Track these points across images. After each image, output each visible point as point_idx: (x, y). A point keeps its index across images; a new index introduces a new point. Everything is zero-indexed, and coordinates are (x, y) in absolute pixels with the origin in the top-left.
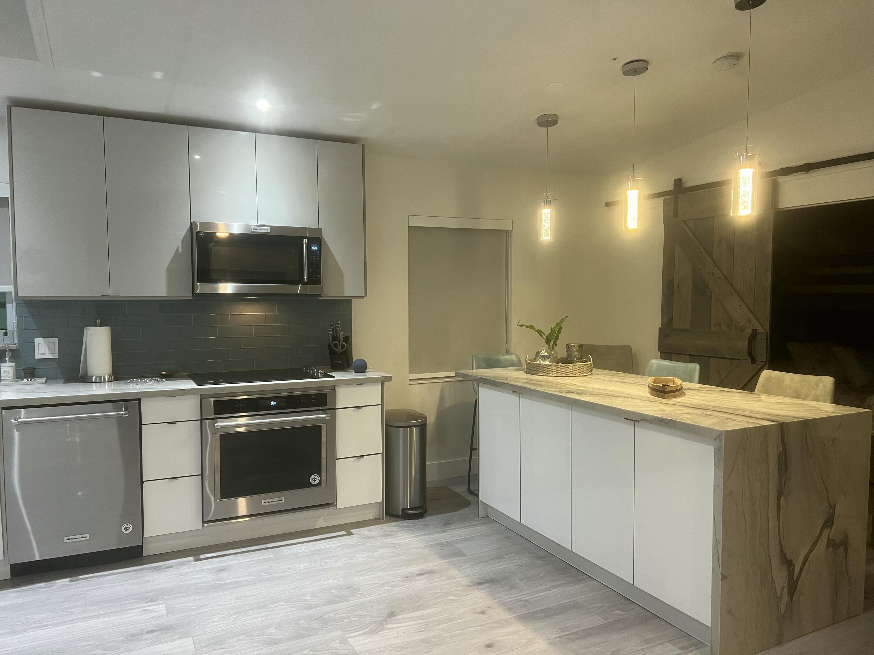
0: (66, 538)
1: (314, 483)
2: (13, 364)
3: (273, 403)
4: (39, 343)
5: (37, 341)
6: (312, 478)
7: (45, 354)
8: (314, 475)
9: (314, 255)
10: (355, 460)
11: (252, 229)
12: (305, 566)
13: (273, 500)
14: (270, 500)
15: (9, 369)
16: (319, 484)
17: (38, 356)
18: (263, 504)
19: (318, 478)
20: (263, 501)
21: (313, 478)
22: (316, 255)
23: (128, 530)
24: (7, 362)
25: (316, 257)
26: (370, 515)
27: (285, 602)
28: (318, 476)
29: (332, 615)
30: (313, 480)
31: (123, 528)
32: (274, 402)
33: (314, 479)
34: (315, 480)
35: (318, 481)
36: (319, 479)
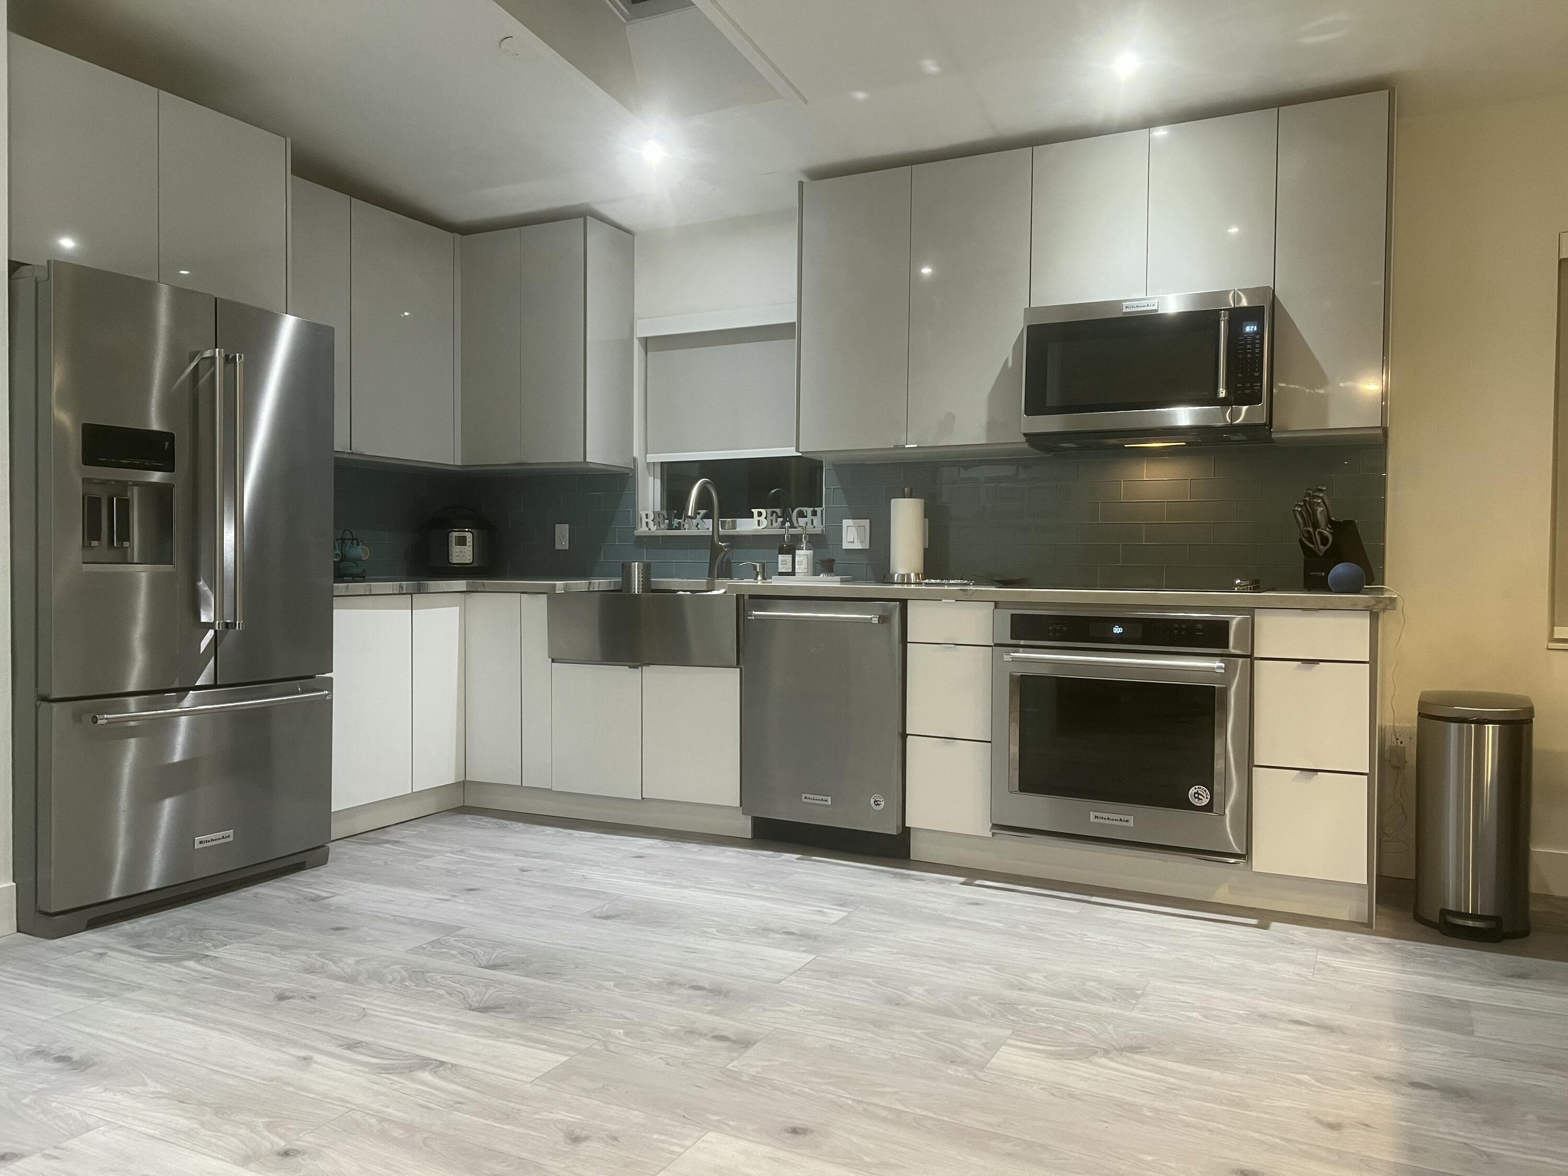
0: (804, 795)
1: (1196, 803)
2: (810, 552)
3: (1117, 630)
4: (848, 527)
5: (846, 523)
6: (1192, 791)
7: (853, 542)
8: (1197, 787)
9: (1249, 344)
10: (1297, 775)
11: (1124, 307)
12: (1102, 940)
13: (1111, 816)
14: (1105, 815)
15: (802, 558)
16: (1209, 808)
17: (845, 546)
18: (1092, 819)
19: (1207, 794)
20: (1092, 814)
21: (1195, 793)
22: (1253, 343)
23: (879, 805)
24: (804, 548)
25: (1254, 348)
26: (1344, 911)
27: (994, 968)
28: (1205, 791)
29: (1033, 1009)
30: (1196, 798)
31: (872, 801)
32: (1120, 629)
33: (1198, 794)
34: (1200, 796)
35: (1205, 802)
36: (1209, 797)
